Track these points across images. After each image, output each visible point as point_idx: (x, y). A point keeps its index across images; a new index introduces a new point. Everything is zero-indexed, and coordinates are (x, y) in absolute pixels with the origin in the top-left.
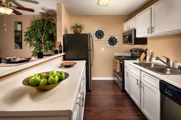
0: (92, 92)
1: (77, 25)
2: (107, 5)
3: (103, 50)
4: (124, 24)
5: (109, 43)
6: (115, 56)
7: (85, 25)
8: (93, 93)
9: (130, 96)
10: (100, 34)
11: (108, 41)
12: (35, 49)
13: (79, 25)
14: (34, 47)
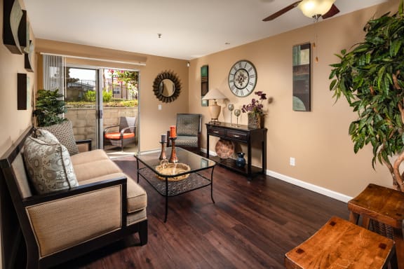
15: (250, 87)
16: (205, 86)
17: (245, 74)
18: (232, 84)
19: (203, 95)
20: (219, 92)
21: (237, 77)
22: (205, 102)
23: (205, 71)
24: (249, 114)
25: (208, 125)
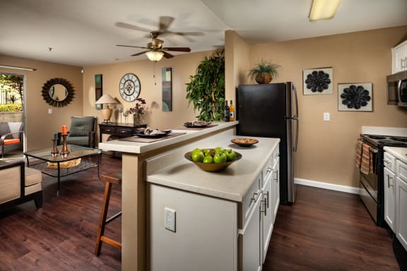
0: (294, 206)
1: (262, 68)
2: (332, 17)
3: (328, 119)
4: (393, 50)
5: (344, 103)
6: (361, 135)
7: (280, 64)
8: (297, 209)
9: (397, 236)
10: (318, 82)
11: (342, 96)
12: (202, 112)
13: (266, 65)
14: (201, 109)
15: (136, 95)
16: (99, 91)
17: (132, 84)
18: (122, 91)
19: (97, 99)
20: (111, 98)
21: (126, 86)
22: (99, 106)
23: (99, 79)
24: (134, 115)
25: (101, 126)
